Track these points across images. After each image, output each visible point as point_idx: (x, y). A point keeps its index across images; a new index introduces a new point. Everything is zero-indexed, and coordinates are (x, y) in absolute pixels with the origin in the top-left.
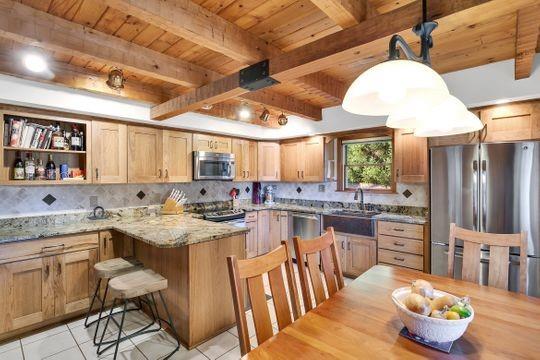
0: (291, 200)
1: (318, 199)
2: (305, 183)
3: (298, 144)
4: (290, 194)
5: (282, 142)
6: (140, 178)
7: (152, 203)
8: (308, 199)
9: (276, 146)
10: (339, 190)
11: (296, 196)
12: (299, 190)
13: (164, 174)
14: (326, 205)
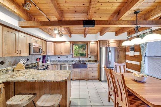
0: (56, 61)
1: (66, 60)
2: (61, 55)
3: (61, 43)
4: (55, 59)
5: (54, 42)
6: (9, 54)
7: (7, 66)
8: (62, 60)
9: (53, 43)
10: (73, 57)
11: (58, 59)
12: (59, 58)
13: (19, 52)
14: (69, 62)
